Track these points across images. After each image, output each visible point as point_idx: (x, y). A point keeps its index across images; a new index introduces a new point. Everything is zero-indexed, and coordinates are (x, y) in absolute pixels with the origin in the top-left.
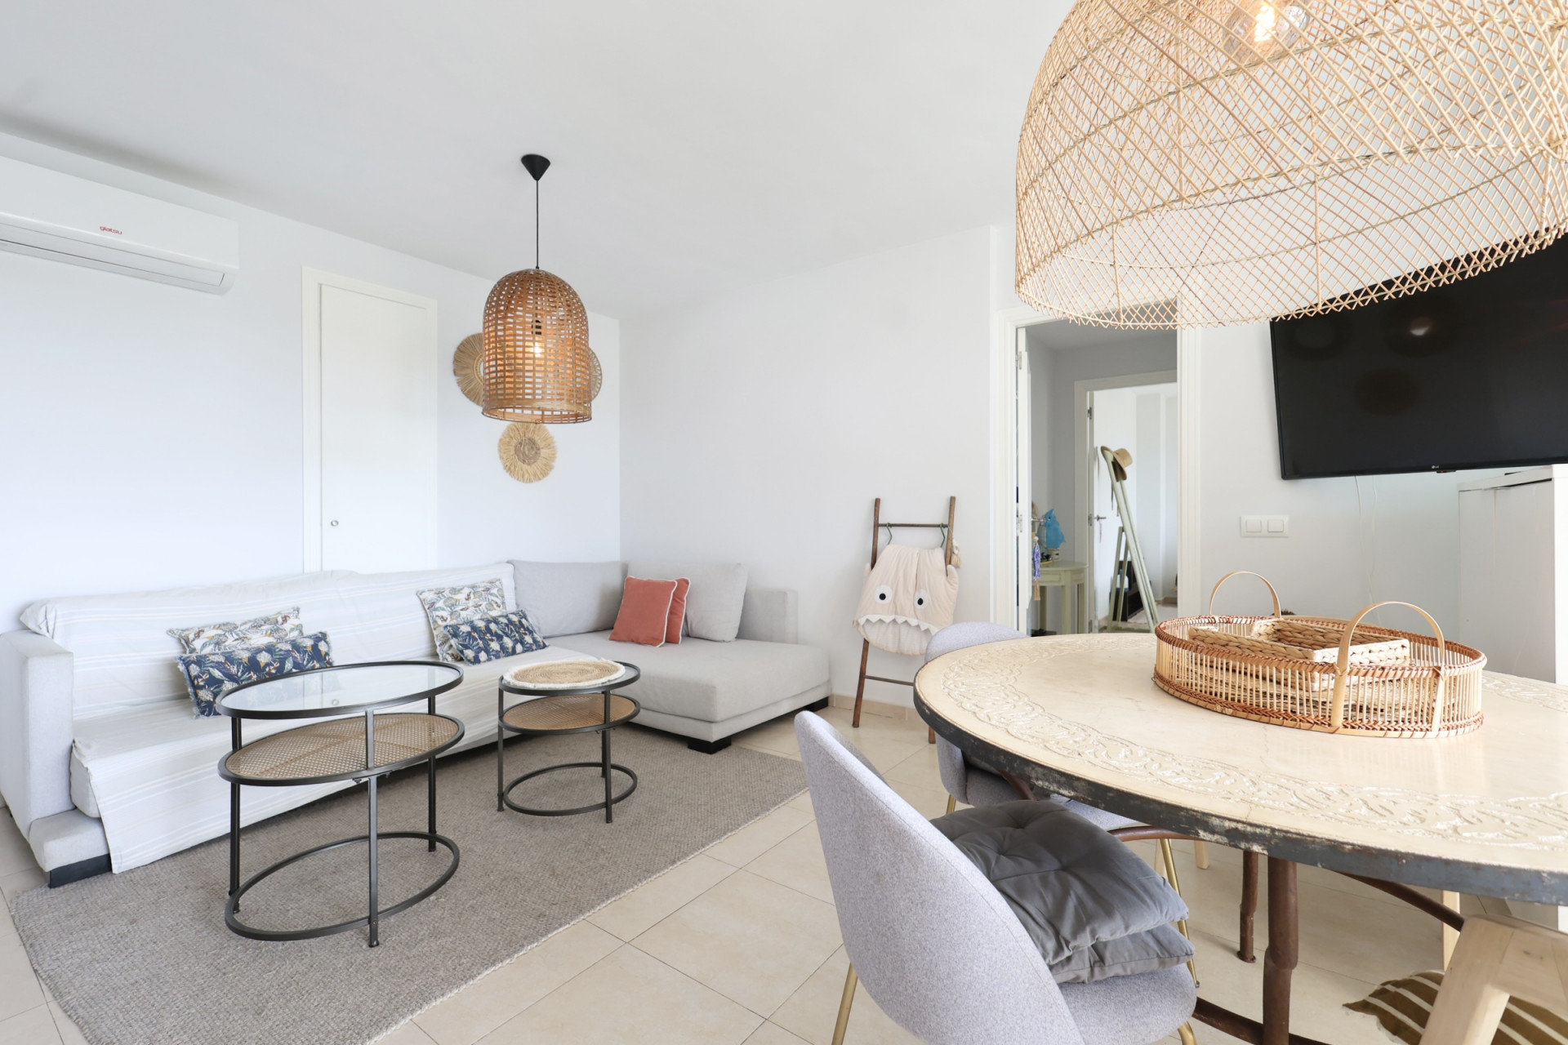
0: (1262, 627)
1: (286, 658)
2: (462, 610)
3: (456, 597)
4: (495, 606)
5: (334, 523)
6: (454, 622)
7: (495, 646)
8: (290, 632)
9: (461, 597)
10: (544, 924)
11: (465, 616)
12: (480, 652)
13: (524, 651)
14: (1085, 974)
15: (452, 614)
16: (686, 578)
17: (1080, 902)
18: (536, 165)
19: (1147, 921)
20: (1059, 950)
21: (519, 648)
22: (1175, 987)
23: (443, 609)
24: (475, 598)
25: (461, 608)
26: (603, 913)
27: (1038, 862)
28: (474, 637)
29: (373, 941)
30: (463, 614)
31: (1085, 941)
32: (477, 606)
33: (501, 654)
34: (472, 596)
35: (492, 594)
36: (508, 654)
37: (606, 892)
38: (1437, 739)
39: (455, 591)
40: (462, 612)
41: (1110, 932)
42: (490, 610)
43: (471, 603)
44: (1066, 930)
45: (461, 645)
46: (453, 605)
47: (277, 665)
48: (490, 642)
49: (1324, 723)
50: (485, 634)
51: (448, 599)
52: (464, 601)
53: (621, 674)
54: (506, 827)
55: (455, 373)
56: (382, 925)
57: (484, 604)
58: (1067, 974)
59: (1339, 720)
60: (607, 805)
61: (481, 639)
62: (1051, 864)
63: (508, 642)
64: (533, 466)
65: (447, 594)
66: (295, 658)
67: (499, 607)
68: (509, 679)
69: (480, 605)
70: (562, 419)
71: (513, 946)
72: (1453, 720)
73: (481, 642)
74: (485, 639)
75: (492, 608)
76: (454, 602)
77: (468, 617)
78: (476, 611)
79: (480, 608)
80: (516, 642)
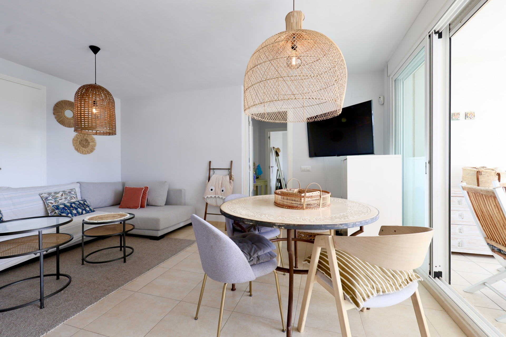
0: (296, 191)
2: (60, 200)
3: (57, 195)
6: (56, 204)
7: (75, 212)
9: (59, 195)
10: (106, 292)
11: (61, 202)
12: (69, 214)
13: (86, 213)
14: (255, 263)
15: (55, 201)
16: (147, 186)
17: (255, 249)
18: (95, 49)
19: (268, 250)
20: (250, 258)
21: (84, 212)
22: (274, 263)
23: (51, 200)
24: (65, 195)
26: (127, 286)
27: (247, 243)
28: (65, 209)
29: (42, 307)
30: (60, 201)
31: (256, 256)
32: (66, 198)
34: (64, 195)
35: (72, 194)
37: (126, 281)
38: (321, 209)
39: (56, 193)
40: (59, 201)
41: (260, 253)
42: (71, 199)
43: (63, 197)
44: (252, 254)
45: (60, 212)
46: (56, 198)
48: (72, 210)
49: (302, 208)
50: (70, 208)
51: (53, 196)
52: (60, 197)
53: (128, 216)
54: (86, 269)
55: (54, 114)
56: (45, 302)
57: (69, 198)
58: (252, 263)
59: (305, 207)
60: (124, 258)
61: (68, 209)
62: (250, 243)
63: (80, 210)
64: (87, 148)
65: (53, 194)
67: (75, 198)
68: (86, 220)
69: (67, 198)
70: (104, 134)
71: (96, 299)
72: (324, 205)
73: (69, 211)
74: (70, 209)
75: (72, 199)
76: (56, 197)
77: (62, 202)
78: (66, 200)
79: (67, 199)
80: (83, 210)
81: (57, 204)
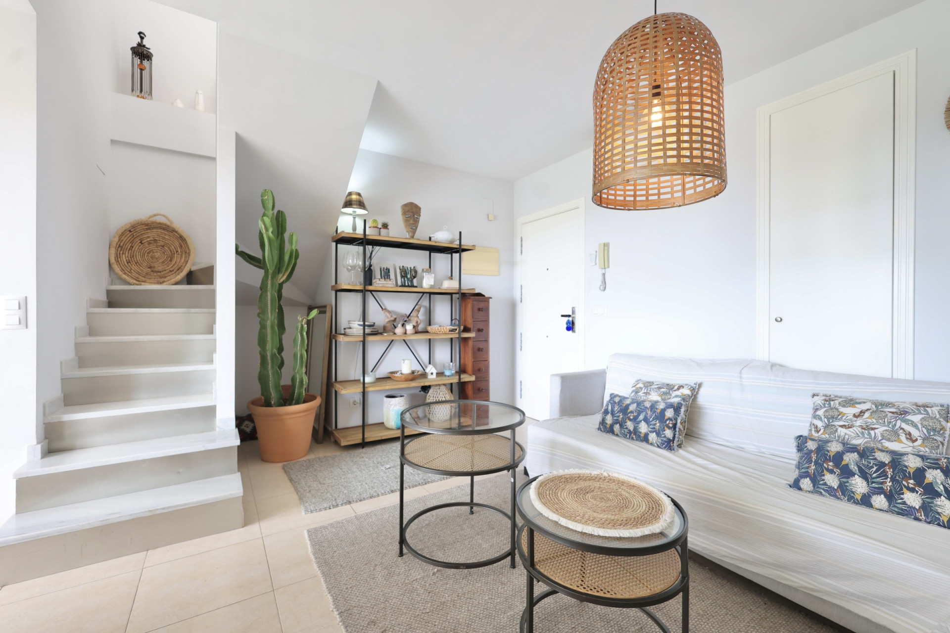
1: (642, 412)
2: (842, 426)
3: (842, 409)
4: (903, 437)
5: (779, 319)
7: (832, 480)
8: (674, 397)
9: (850, 411)
11: (842, 434)
13: (889, 511)
15: (827, 427)
23: (820, 419)
24: (870, 417)
25: (842, 423)
28: (811, 458)
30: (842, 431)
32: (868, 428)
33: (839, 494)
34: (867, 415)
35: (906, 422)
36: (851, 499)
39: (850, 402)
40: (840, 429)
42: (889, 440)
43: (859, 422)
46: (833, 417)
47: (635, 414)
48: (825, 472)
51: (832, 409)
52: (851, 417)
57: (883, 429)
61: (816, 463)
63: (859, 486)
65: (835, 403)
66: (647, 414)
69: (873, 429)
73: (813, 467)
74: (821, 465)
75: (894, 439)
76: (836, 414)
77: (847, 437)
78: (863, 433)
79: (872, 432)
80: (880, 491)
81: (827, 436)
